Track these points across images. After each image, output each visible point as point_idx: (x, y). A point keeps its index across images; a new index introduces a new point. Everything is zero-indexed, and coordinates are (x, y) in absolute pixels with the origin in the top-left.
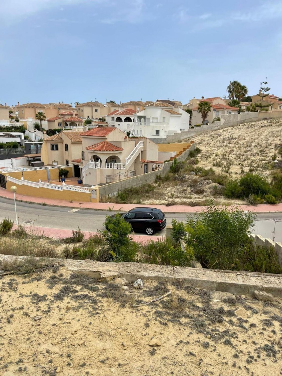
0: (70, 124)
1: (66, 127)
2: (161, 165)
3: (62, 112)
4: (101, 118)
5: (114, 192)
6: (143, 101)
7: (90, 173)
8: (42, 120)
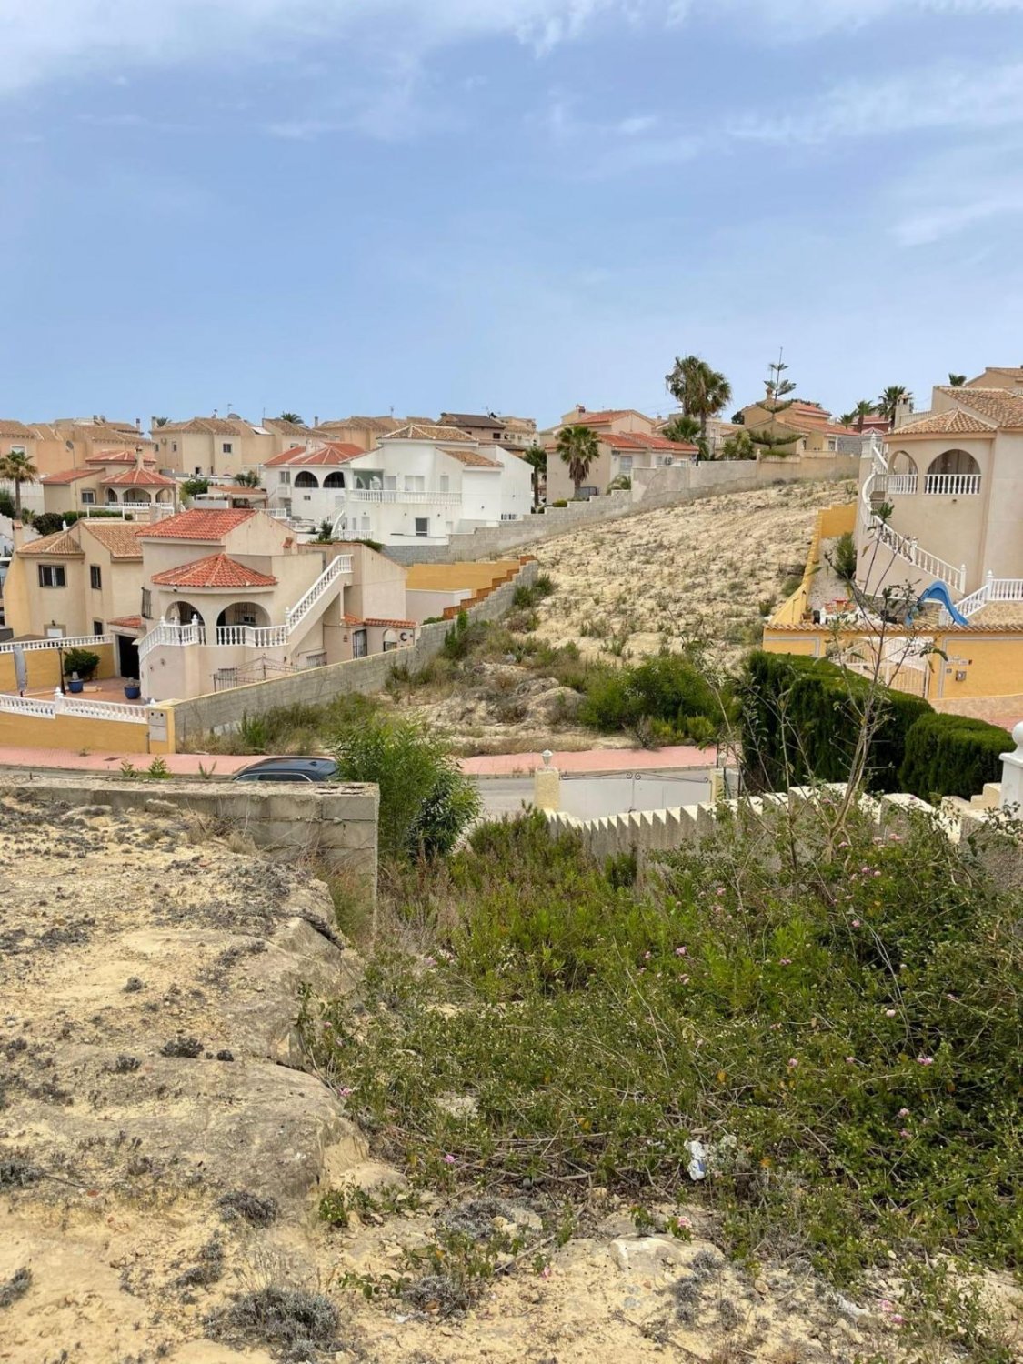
0: (126, 494)
1: (112, 508)
2: (410, 632)
3: (99, 451)
4: (246, 474)
5: (231, 719)
6: (395, 417)
7: (163, 663)
8: (21, 479)
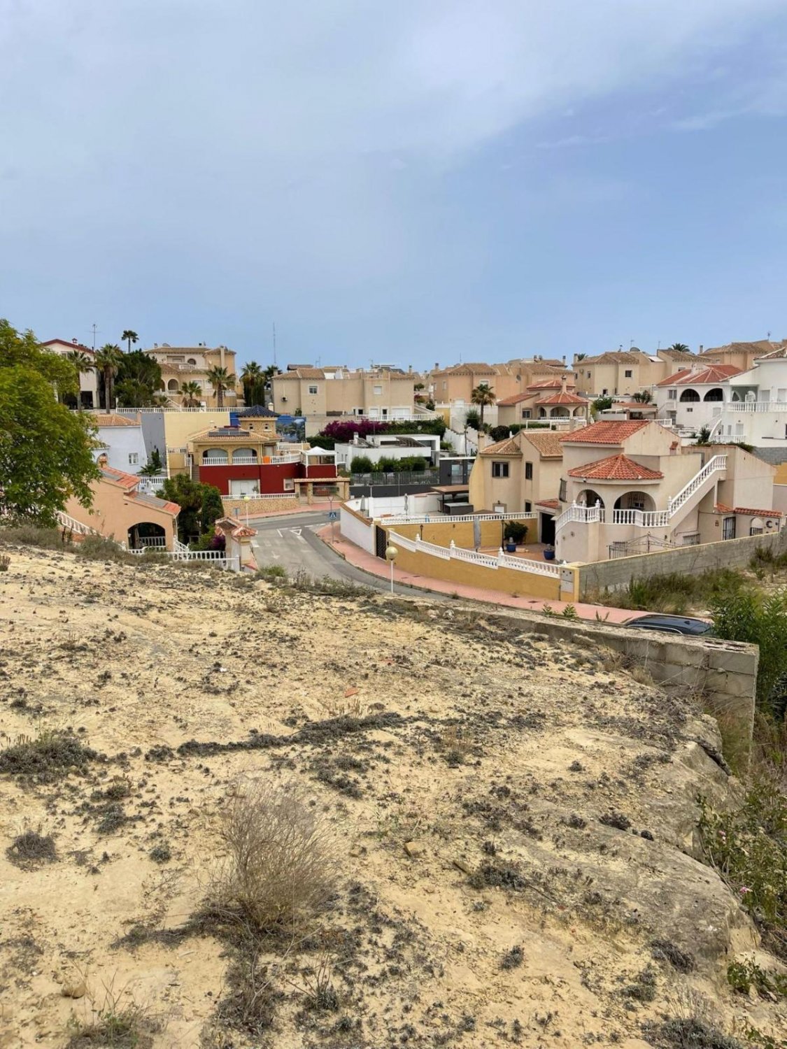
0: (553, 411)
1: (542, 421)
2: (776, 520)
3: (536, 381)
4: (641, 393)
5: (622, 581)
6: (771, 340)
7: (572, 534)
8: (485, 403)
